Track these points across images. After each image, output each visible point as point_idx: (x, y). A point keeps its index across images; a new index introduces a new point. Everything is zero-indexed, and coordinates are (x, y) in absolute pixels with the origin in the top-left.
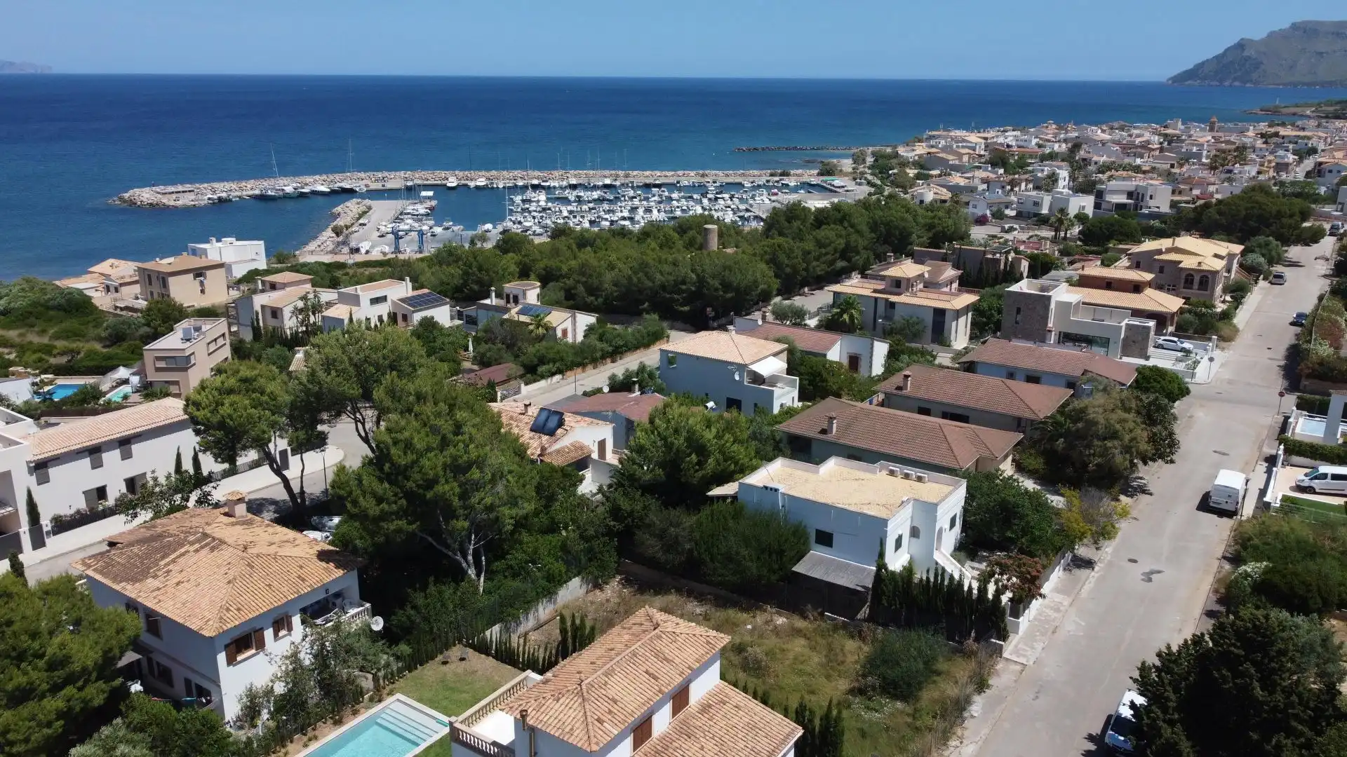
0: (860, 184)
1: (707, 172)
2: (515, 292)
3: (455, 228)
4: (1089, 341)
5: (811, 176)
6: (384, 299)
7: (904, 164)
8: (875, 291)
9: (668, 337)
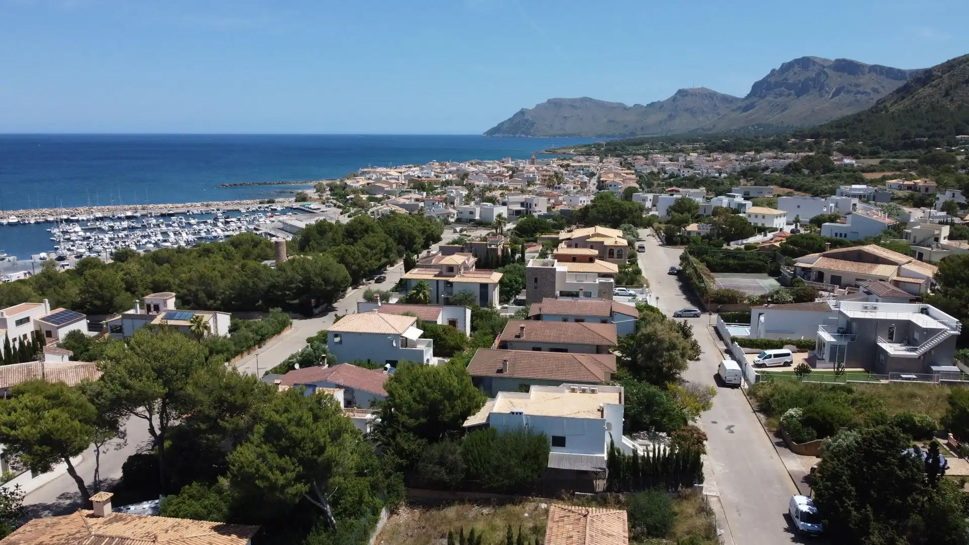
0: (329, 206)
1: (210, 203)
2: (156, 302)
3: (11, 258)
4: (575, 295)
5: (291, 202)
6: (27, 320)
7: (355, 191)
8: (435, 276)
9: (291, 324)
